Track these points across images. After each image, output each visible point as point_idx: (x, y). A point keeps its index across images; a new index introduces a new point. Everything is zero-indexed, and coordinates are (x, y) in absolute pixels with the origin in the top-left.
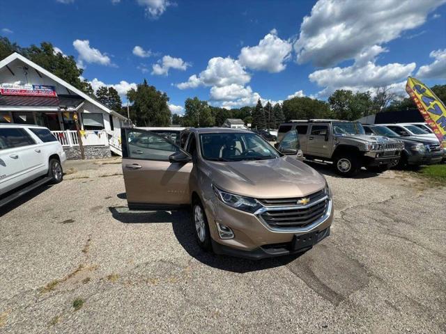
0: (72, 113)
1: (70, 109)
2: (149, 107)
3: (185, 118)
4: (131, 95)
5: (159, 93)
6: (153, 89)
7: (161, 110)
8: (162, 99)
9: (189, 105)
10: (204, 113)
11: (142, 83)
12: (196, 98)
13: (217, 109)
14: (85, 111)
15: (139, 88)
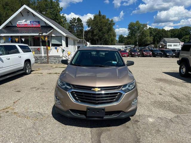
0: (45, 36)
1: (44, 34)
2: (100, 31)
3: (128, 37)
4: (89, 23)
5: (108, 20)
6: (104, 17)
7: (108, 32)
8: (110, 24)
9: (131, 28)
10: (143, 34)
11: (98, 14)
12: (138, 21)
13: (155, 30)
14: (53, 35)
15: (95, 17)
